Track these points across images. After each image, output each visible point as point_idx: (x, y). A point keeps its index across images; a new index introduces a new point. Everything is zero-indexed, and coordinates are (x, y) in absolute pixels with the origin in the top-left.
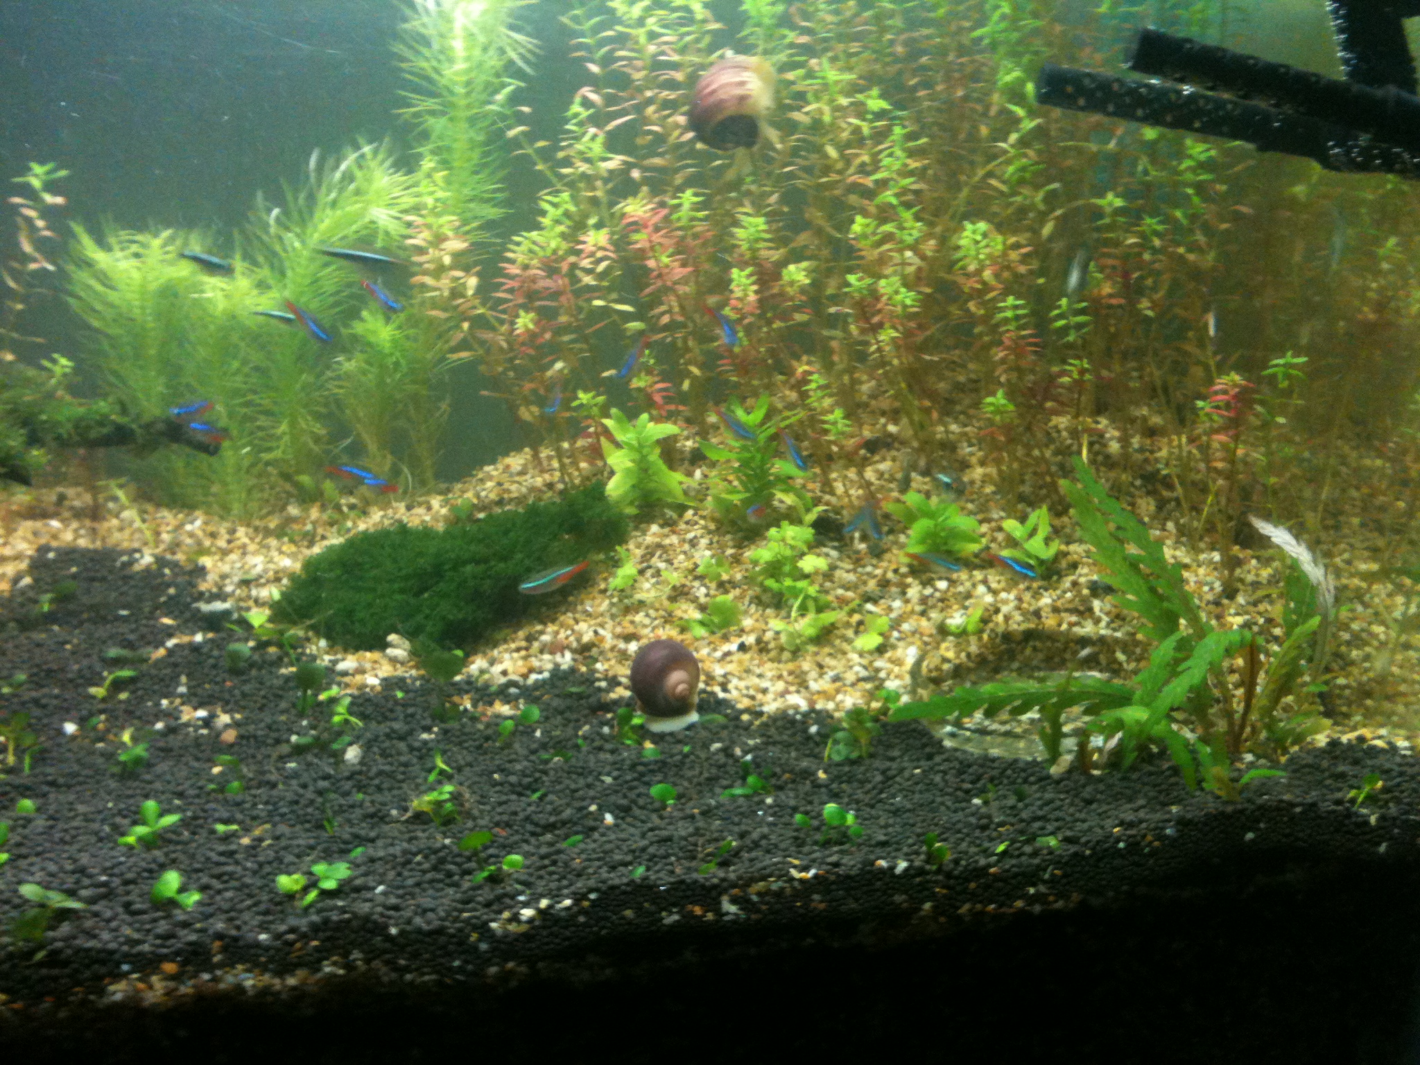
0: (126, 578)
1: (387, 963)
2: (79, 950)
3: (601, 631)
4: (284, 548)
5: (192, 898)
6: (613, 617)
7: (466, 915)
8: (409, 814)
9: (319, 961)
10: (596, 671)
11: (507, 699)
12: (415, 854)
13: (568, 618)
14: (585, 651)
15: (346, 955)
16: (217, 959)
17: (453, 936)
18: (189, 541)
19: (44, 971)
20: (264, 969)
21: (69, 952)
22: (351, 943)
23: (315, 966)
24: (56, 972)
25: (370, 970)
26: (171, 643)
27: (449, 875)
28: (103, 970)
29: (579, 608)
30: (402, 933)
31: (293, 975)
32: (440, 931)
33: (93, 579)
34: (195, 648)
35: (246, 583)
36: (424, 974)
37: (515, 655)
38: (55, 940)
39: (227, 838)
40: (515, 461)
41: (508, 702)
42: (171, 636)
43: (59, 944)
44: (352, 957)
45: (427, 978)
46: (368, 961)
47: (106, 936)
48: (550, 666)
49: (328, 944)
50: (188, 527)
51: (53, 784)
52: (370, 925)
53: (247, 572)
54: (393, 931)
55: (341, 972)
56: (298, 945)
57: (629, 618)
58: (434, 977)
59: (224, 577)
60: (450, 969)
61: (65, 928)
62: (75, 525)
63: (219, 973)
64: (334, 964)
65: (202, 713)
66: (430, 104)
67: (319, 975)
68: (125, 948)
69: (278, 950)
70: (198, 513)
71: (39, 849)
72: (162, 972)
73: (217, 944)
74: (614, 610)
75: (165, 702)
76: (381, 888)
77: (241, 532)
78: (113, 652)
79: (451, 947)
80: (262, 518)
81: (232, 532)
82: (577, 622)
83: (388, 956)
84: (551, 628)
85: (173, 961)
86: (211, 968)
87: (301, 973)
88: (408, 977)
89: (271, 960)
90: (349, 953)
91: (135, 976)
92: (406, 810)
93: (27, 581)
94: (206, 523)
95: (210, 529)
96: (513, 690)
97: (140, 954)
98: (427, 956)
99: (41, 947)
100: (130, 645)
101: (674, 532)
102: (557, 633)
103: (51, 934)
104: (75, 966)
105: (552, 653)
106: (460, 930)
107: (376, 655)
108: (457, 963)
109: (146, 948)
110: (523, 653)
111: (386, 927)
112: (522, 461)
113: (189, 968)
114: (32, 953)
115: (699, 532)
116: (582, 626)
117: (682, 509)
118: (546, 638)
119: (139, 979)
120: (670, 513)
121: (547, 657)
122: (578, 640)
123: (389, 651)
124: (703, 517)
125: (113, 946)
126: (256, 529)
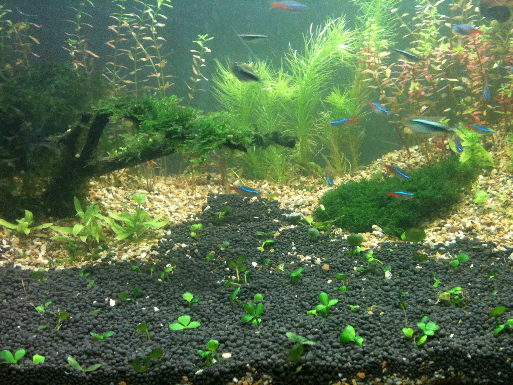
0: (249, 205)
1: (465, 373)
2: (318, 366)
3: (474, 221)
4: (306, 193)
5: (361, 340)
6: (478, 215)
7: (501, 348)
8: (438, 301)
9: (433, 372)
10: (478, 240)
11: (442, 252)
12: (459, 320)
13: (455, 216)
14: (468, 230)
15: (445, 369)
16: (384, 371)
17: (497, 359)
18: (265, 192)
19: (301, 377)
20: (406, 376)
21: (313, 367)
22: (449, 362)
23: (431, 374)
24: (306, 377)
25: (457, 376)
26: (281, 229)
27: (478, 330)
28: (330, 376)
29: (459, 212)
30: (472, 357)
31: (420, 379)
32: (492, 357)
33: (235, 206)
34: (293, 231)
35: (297, 206)
36: (482, 379)
37: (435, 233)
38: (306, 361)
39: (357, 311)
40: (395, 155)
41: (442, 254)
42: (280, 226)
43: (309, 363)
44: (449, 370)
45: (484, 381)
46: (456, 372)
47: (330, 359)
48: (454, 238)
49: (437, 363)
50: (263, 186)
51: (265, 287)
52: (458, 353)
53: (296, 202)
54: (469, 356)
55: (443, 377)
56: (424, 363)
57: (486, 215)
58: (488, 380)
59: (287, 204)
60: (496, 376)
61: (310, 355)
62: (217, 187)
63: (385, 378)
64: (440, 373)
65: (308, 258)
67: (433, 379)
68: (340, 365)
69: (413, 366)
70: (265, 181)
71: (274, 316)
72: (357, 377)
73: (385, 362)
74: (477, 212)
75: (289, 253)
76: (452, 335)
77: (285, 187)
78: (259, 233)
79: (497, 365)
80: (291, 182)
81: (281, 188)
82: (462, 218)
83: (466, 369)
84: (448, 221)
85: (363, 372)
86: (381, 375)
87: (424, 378)
88: (476, 380)
89: (410, 371)
90: (448, 367)
91: (345, 379)
92: (435, 299)
93: (209, 207)
95: (272, 187)
96: (442, 248)
97: (348, 367)
98: (485, 369)
99: (299, 364)
100: (264, 230)
101: (491, 178)
102: (452, 223)
103: (303, 358)
104: (315, 374)
105: (453, 232)
106: (501, 356)
107: (368, 234)
108: (499, 373)
109: (349, 364)
110: (439, 232)
111: (466, 354)
112: (397, 155)
113: (371, 375)
114: (295, 368)
115: (505, 178)
116: (465, 220)
117: (490, 169)
118: (448, 225)
119: (346, 381)
120: (485, 171)
121: (451, 234)
122: (464, 226)
123: (374, 232)
124: (505, 171)
125: (334, 364)
126: (291, 186)
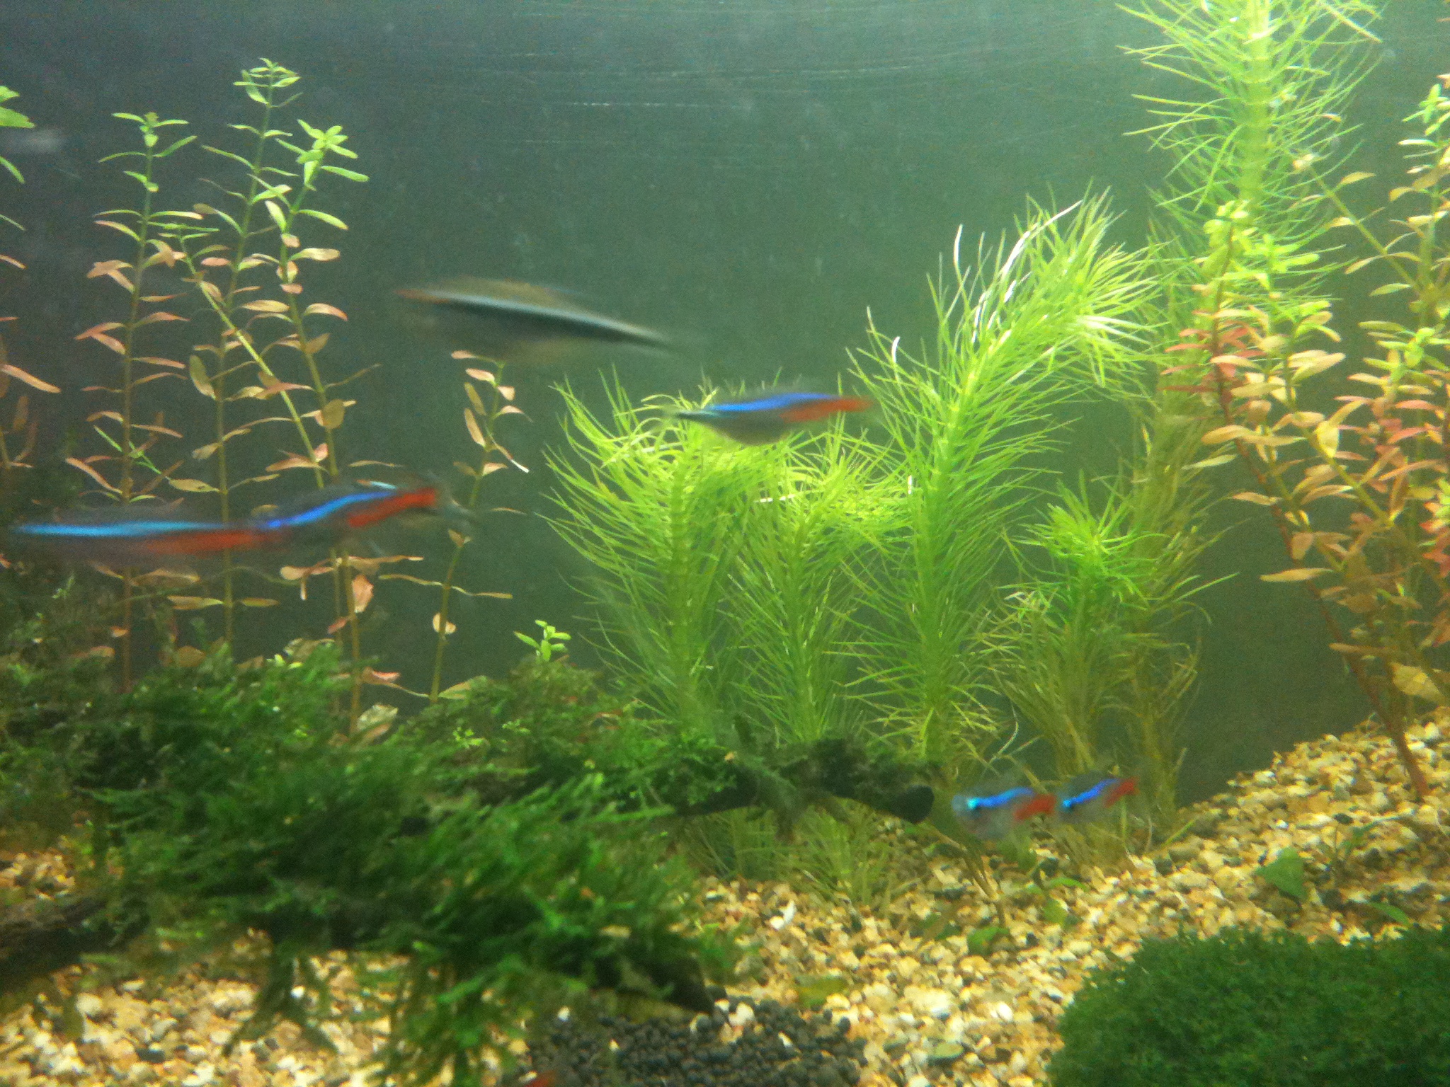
66: (1196, 113)
94: (800, 910)
